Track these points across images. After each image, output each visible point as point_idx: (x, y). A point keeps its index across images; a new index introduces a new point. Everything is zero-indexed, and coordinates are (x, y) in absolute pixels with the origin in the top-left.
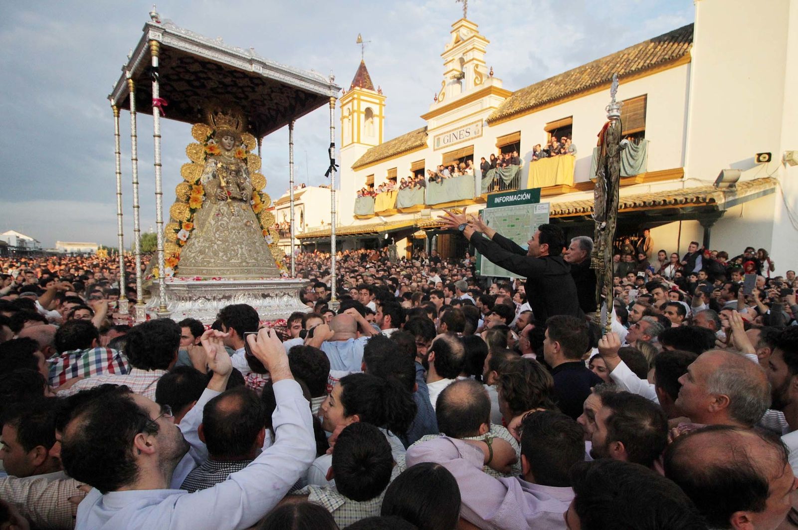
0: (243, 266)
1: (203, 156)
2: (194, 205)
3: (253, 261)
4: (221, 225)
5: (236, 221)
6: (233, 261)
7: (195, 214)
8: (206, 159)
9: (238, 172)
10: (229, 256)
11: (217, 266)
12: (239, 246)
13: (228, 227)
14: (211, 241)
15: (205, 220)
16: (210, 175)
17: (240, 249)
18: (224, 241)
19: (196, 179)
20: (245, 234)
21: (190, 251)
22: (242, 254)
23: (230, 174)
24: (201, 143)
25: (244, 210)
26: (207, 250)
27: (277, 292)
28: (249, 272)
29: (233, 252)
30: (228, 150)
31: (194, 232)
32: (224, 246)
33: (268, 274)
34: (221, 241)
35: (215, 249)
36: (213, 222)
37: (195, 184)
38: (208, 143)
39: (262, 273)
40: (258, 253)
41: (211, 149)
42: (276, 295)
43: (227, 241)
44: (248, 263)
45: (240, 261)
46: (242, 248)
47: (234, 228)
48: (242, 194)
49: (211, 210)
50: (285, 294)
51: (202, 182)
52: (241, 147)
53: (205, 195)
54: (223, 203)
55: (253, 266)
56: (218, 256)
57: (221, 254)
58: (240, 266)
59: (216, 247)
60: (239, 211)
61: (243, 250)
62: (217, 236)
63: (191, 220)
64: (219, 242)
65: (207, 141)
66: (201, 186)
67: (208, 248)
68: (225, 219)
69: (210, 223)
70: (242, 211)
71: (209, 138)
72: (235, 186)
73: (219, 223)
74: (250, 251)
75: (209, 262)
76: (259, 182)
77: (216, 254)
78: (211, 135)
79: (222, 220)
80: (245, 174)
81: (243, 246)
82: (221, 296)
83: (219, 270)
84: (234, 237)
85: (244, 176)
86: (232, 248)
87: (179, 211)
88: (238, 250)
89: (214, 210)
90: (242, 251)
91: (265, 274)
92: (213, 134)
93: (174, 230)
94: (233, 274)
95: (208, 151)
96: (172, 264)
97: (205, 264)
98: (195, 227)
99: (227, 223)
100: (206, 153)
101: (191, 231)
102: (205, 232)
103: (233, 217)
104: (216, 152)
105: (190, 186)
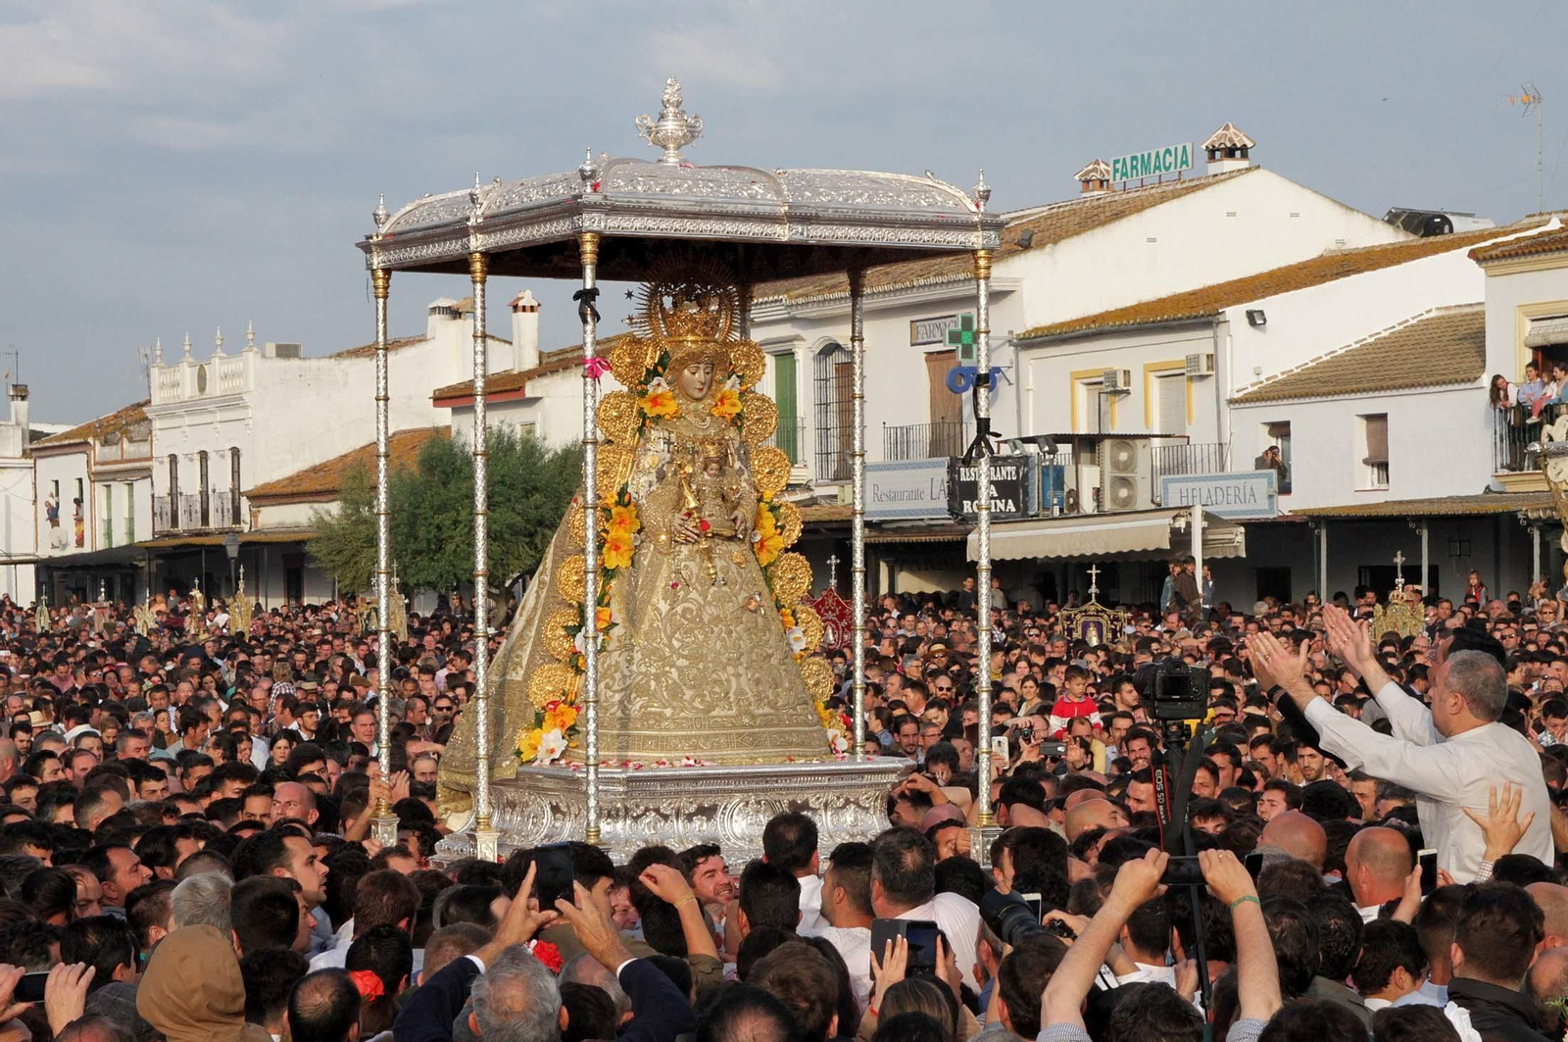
0: (744, 726)
1: (633, 424)
2: (612, 561)
3: (767, 710)
4: (683, 616)
5: (721, 600)
7: (613, 583)
8: (641, 430)
9: (723, 460)
10: (708, 699)
11: (679, 727)
12: (730, 670)
13: (702, 620)
14: (663, 658)
15: (647, 602)
16: (653, 478)
17: (733, 679)
18: (696, 657)
19: (617, 488)
20: (745, 636)
21: (608, 687)
22: (740, 692)
23: (705, 469)
24: (630, 389)
25: (739, 564)
26: (653, 684)
27: (831, 796)
28: (755, 742)
29: (717, 689)
30: (698, 400)
31: (616, 632)
32: (695, 671)
33: (801, 744)
34: (684, 657)
35: (675, 682)
36: (664, 607)
37: (618, 503)
38: (650, 388)
39: (790, 744)
40: (777, 687)
41: (655, 401)
42: (826, 805)
43: (701, 658)
44: (753, 717)
45: (733, 712)
46: (738, 676)
47: (717, 620)
48: (734, 520)
49: (658, 572)
50: (848, 802)
51: (634, 495)
52: (729, 383)
53: (639, 532)
54: (685, 550)
56: (682, 700)
57: (688, 694)
58: (734, 726)
59: (674, 673)
60: (726, 570)
61: (740, 681)
62: (676, 644)
63: (606, 601)
64: (682, 662)
65: (647, 382)
66: (631, 507)
67: (657, 677)
68: (694, 595)
69: (657, 609)
70: (734, 568)
71: (653, 373)
72: (719, 501)
73: (679, 609)
74: (758, 682)
75: (661, 717)
76: (771, 473)
77: (675, 693)
78: (656, 365)
79: (686, 600)
80: (740, 459)
81: (741, 670)
82: (692, 809)
83: (687, 738)
84: (719, 644)
85: (737, 465)
86: (714, 676)
87: (576, 578)
88: (728, 680)
89: (664, 573)
90: (738, 684)
91: (797, 745)
92: (663, 361)
93: (566, 628)
94: (719, 748)
95: (651, 412)
96: (559, 720)
97: (652, 722)
98: (618, 618)
99: (701, 608)
100: (642, 414)
101: (606, 631)
102: (646, 634)
103: (714, 588)
104: (670, 408)
105: (606, 510)
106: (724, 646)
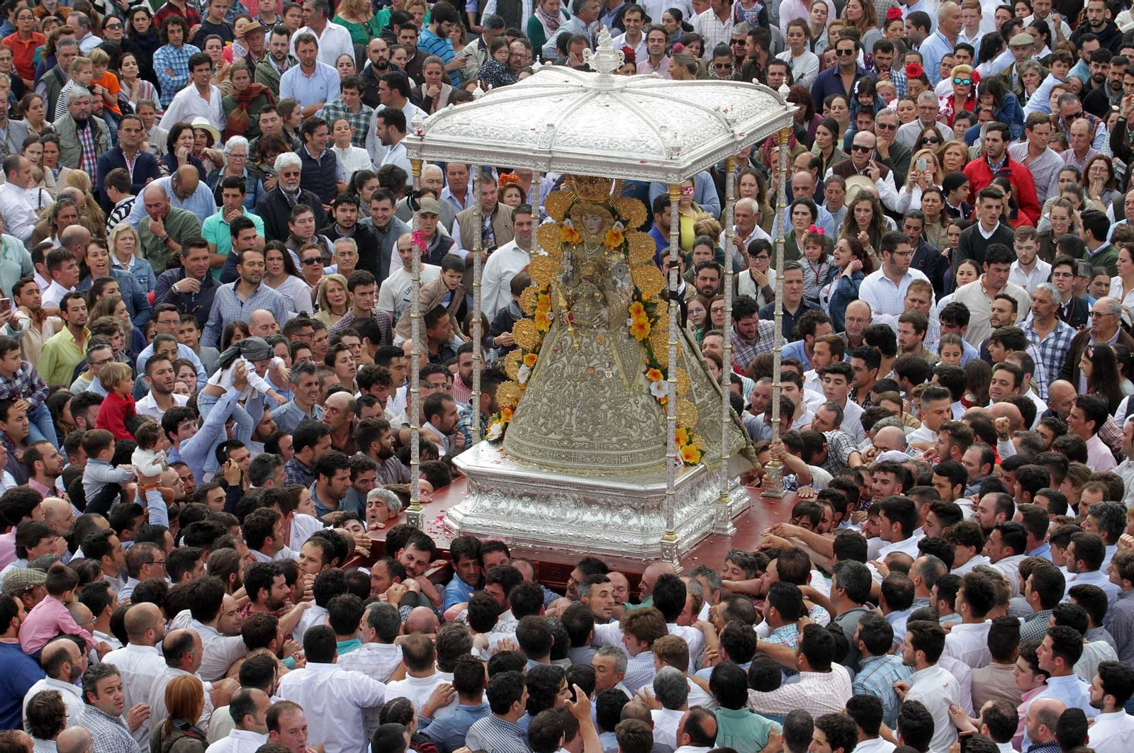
1: (560, 243)
2: (541, 326)
5: (577, 365)
6: (552, 436)
8: (562, 249)
10: (550, 426)
12: (568, 410)
13: (562, 375)
15: (544, 356)
16: (563, 278)
24: (557, 222)
30: (595, 234)
31: (534, 371)
32: (548, 407)
36: (549, 363)
37: (542, 293)
38: (565, 224)
40: (598, 424)
41: (568, 233)
42: (609, 504)
43: (555, 400)
44: (571, 442)
46: (571, 414)
47: (570, 377)
50: (624, 504)
51: (553, 288)
52: (615, 225)
53: (551, 311)
55: (580, 448)
65: (563, 220)
71: (565, 216)
73: (555, 365)
75: (525, 432)
78: (568, 210)
79: (559, 360)
83: (531, 448)
84: (566, 393)
87: (524, 333)
88: (564, 416)
90: (570, 419)
92: (570, 210)
93: (517, 362)
94: (546, 457)
95: (564, 238)
96: (507, 417)
98: (537, 363)
101: (532, 370)
102: (537, 378)
103: (575, 357)
105: (537, 295)
106: (570, 395)
